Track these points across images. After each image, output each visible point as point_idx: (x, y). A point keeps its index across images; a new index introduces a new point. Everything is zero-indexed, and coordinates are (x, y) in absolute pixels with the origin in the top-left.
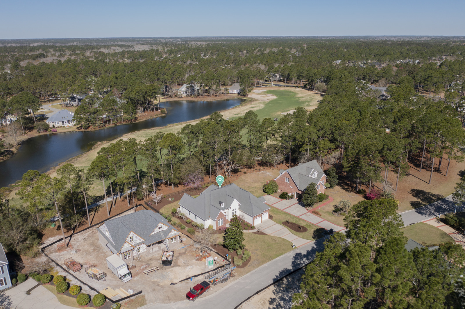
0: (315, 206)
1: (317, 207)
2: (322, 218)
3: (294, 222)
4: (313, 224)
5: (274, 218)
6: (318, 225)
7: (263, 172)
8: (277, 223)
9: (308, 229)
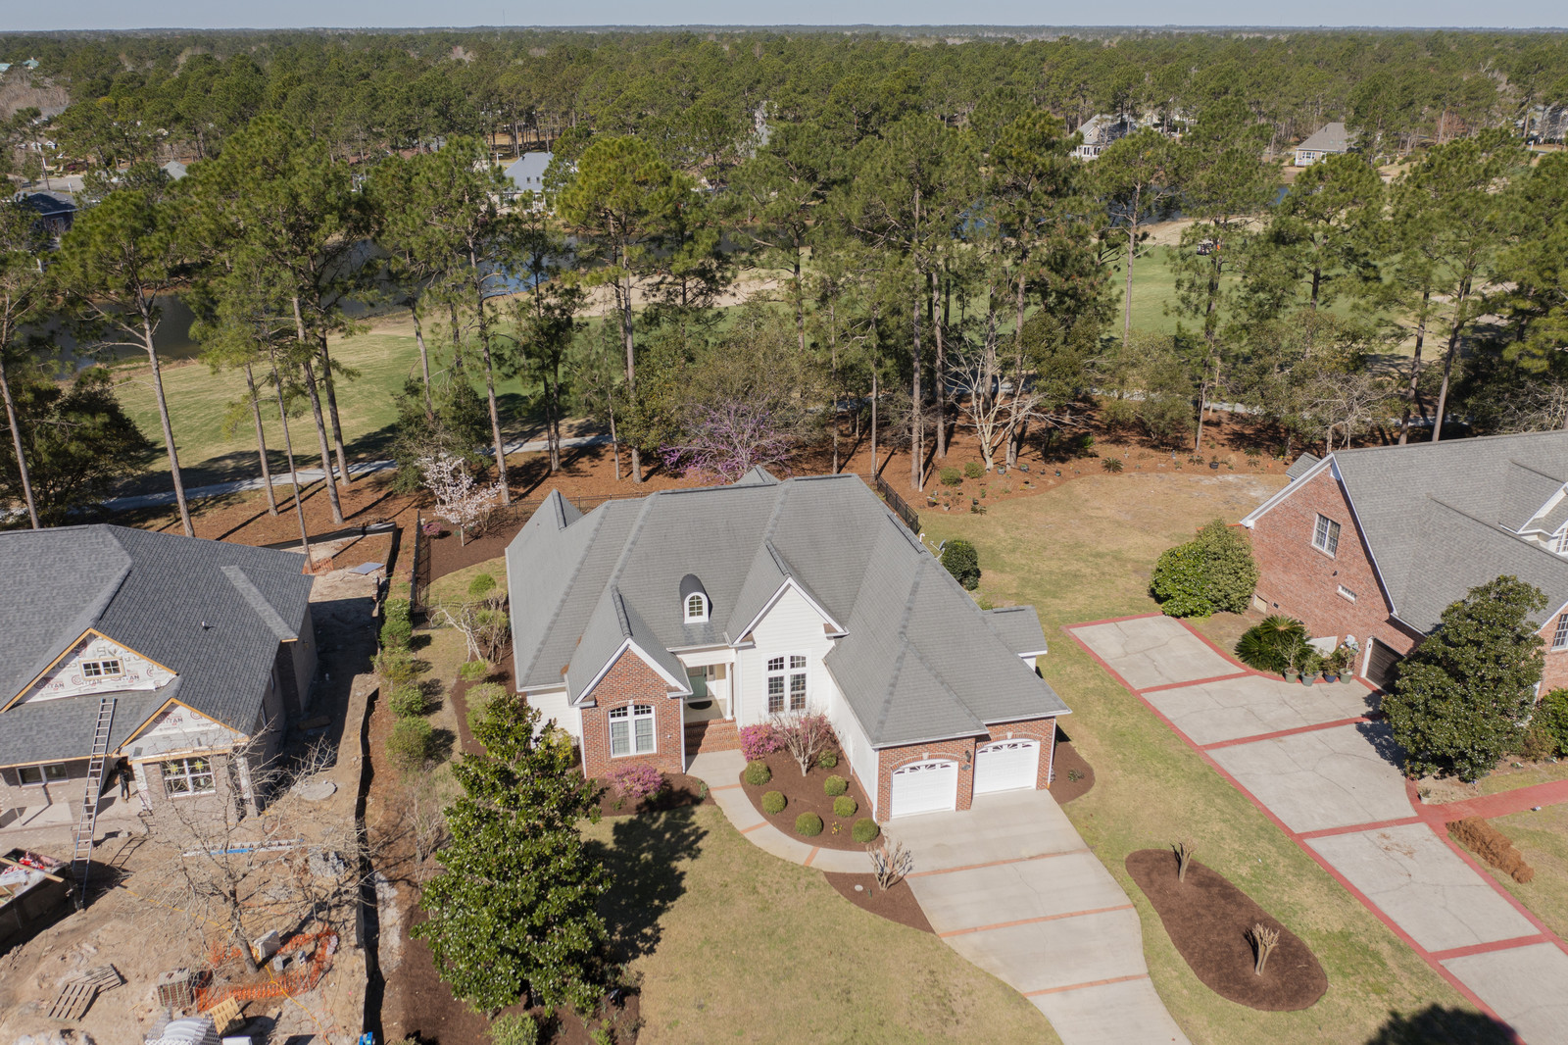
0: (1504, 778)
1: (1516, 795)
2: (1522, 906)
3: (1237, 872)
4: (1404, 944)
5: (1088, 800)
6: (1454, 966)
7: (1230, 478)
8: (1091, 844)
9: (1335, 984)
